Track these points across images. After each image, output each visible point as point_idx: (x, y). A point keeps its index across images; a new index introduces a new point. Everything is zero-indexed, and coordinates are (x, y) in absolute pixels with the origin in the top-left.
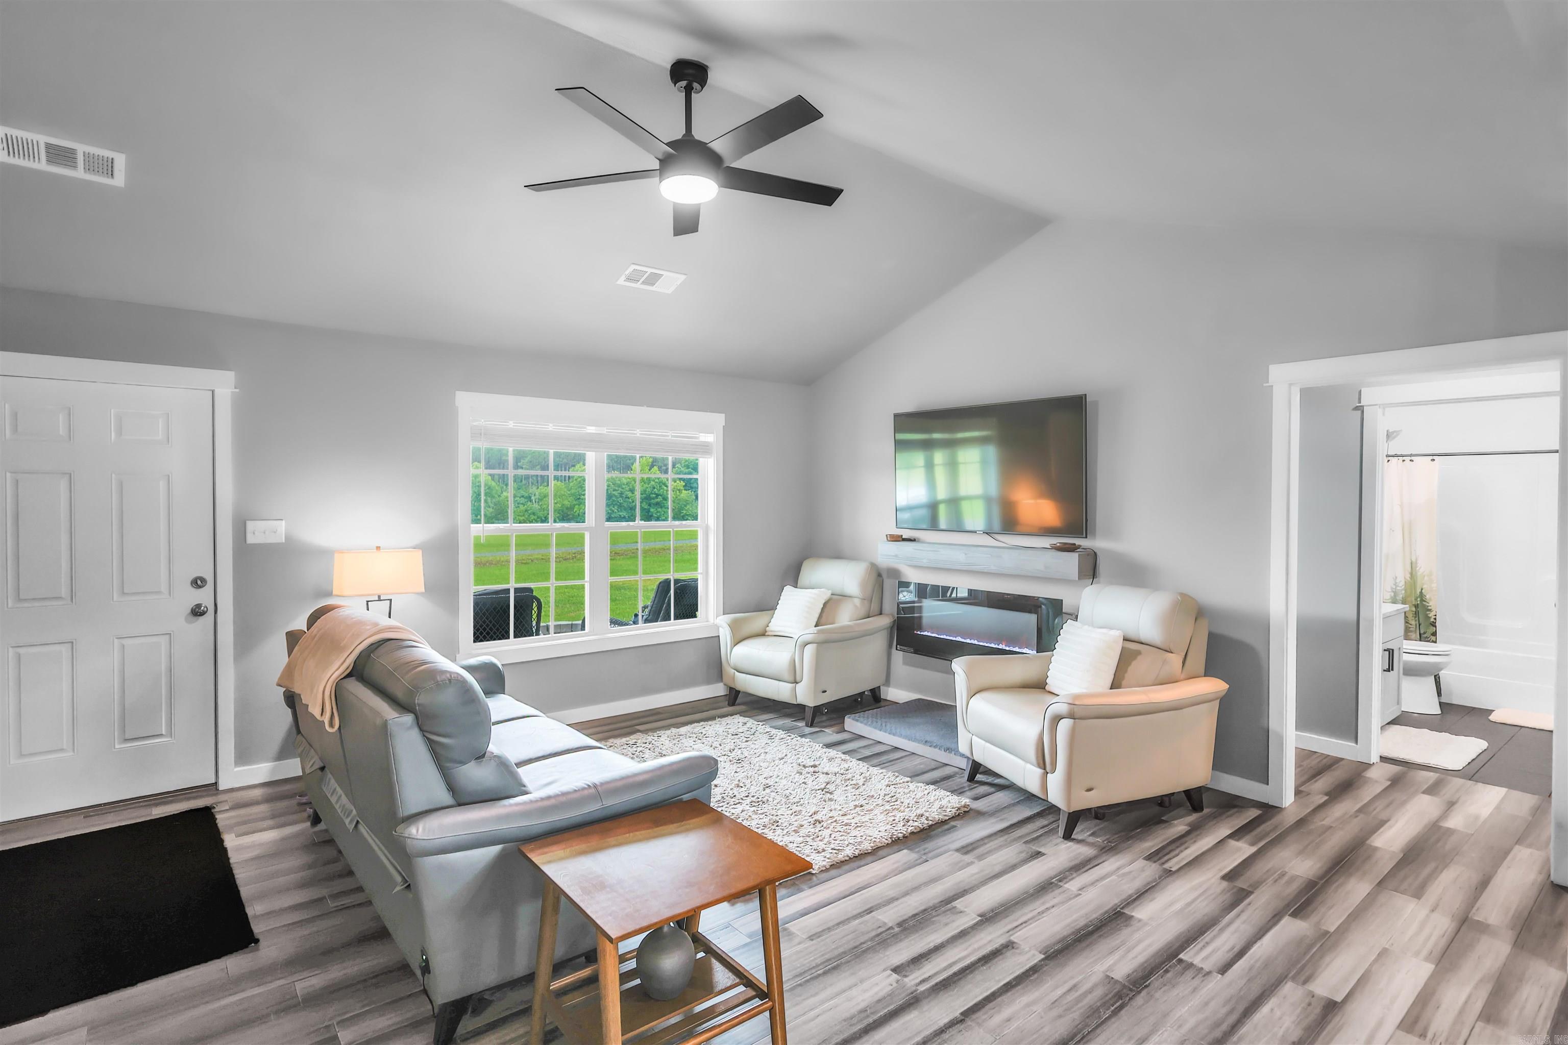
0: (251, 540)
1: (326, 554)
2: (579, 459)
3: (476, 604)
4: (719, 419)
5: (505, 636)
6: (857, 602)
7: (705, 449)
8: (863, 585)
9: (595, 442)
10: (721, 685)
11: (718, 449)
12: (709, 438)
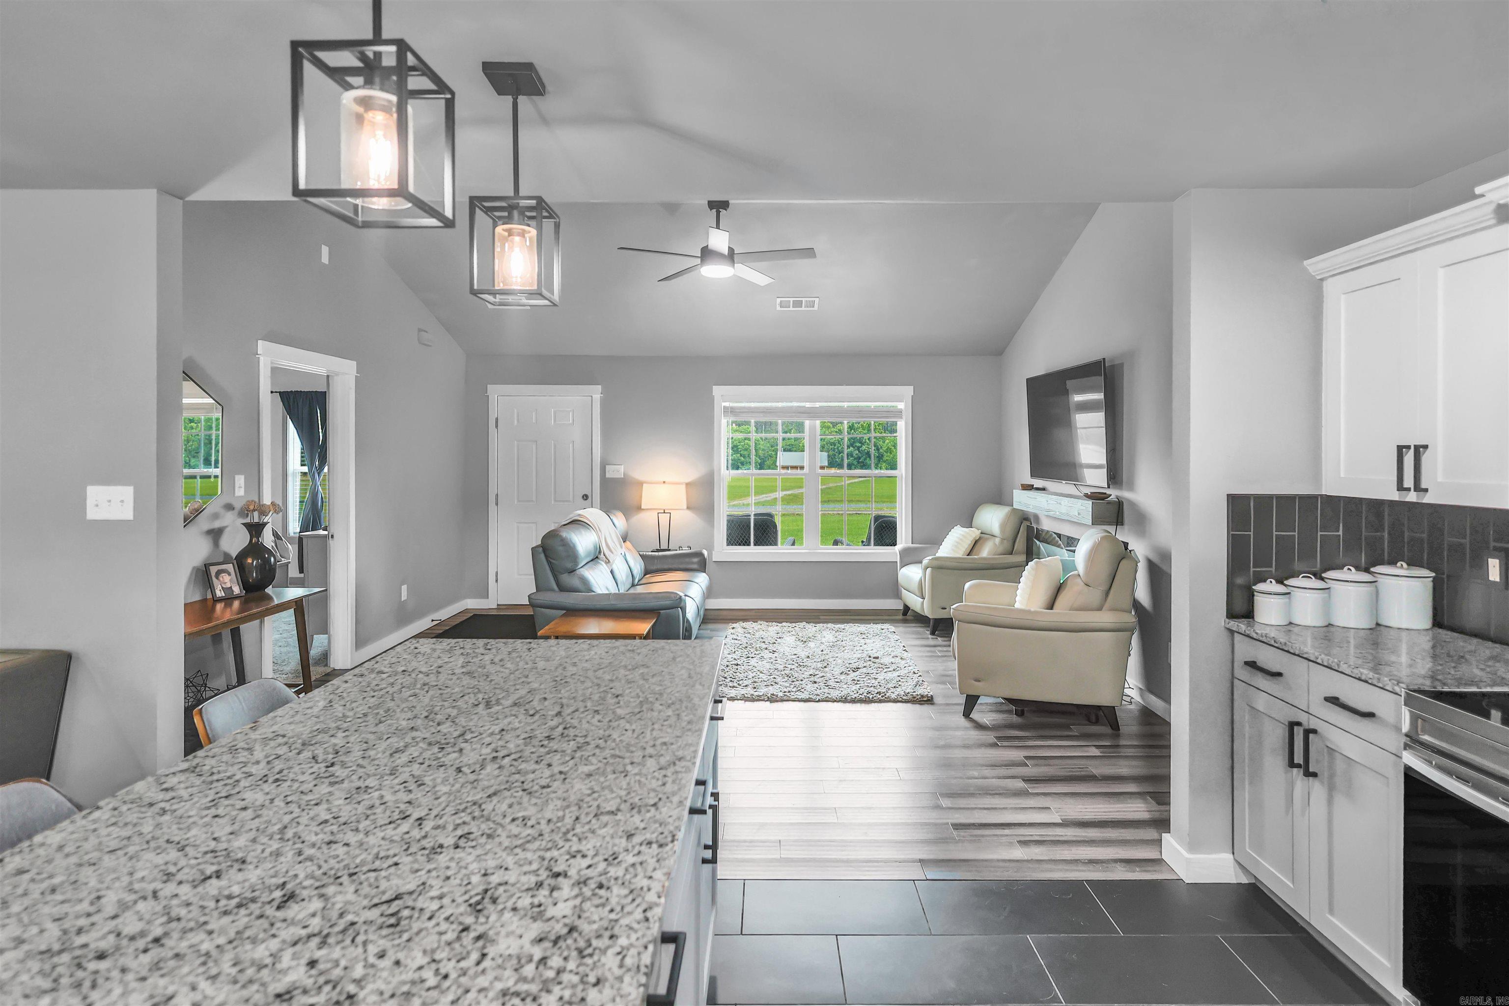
0: (608, 476)
1: (641, 484)
2: (800, 427)
3: (728, 521)
4: (908, 391)
5: (749, 545)
6: (997, 540)
7: (899, 413)
8: (1003, 526)
9: (812, 413)
10: (898, 601)
11: (907, 415)
12: (901, 406)
